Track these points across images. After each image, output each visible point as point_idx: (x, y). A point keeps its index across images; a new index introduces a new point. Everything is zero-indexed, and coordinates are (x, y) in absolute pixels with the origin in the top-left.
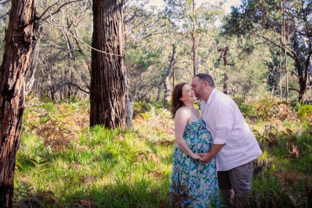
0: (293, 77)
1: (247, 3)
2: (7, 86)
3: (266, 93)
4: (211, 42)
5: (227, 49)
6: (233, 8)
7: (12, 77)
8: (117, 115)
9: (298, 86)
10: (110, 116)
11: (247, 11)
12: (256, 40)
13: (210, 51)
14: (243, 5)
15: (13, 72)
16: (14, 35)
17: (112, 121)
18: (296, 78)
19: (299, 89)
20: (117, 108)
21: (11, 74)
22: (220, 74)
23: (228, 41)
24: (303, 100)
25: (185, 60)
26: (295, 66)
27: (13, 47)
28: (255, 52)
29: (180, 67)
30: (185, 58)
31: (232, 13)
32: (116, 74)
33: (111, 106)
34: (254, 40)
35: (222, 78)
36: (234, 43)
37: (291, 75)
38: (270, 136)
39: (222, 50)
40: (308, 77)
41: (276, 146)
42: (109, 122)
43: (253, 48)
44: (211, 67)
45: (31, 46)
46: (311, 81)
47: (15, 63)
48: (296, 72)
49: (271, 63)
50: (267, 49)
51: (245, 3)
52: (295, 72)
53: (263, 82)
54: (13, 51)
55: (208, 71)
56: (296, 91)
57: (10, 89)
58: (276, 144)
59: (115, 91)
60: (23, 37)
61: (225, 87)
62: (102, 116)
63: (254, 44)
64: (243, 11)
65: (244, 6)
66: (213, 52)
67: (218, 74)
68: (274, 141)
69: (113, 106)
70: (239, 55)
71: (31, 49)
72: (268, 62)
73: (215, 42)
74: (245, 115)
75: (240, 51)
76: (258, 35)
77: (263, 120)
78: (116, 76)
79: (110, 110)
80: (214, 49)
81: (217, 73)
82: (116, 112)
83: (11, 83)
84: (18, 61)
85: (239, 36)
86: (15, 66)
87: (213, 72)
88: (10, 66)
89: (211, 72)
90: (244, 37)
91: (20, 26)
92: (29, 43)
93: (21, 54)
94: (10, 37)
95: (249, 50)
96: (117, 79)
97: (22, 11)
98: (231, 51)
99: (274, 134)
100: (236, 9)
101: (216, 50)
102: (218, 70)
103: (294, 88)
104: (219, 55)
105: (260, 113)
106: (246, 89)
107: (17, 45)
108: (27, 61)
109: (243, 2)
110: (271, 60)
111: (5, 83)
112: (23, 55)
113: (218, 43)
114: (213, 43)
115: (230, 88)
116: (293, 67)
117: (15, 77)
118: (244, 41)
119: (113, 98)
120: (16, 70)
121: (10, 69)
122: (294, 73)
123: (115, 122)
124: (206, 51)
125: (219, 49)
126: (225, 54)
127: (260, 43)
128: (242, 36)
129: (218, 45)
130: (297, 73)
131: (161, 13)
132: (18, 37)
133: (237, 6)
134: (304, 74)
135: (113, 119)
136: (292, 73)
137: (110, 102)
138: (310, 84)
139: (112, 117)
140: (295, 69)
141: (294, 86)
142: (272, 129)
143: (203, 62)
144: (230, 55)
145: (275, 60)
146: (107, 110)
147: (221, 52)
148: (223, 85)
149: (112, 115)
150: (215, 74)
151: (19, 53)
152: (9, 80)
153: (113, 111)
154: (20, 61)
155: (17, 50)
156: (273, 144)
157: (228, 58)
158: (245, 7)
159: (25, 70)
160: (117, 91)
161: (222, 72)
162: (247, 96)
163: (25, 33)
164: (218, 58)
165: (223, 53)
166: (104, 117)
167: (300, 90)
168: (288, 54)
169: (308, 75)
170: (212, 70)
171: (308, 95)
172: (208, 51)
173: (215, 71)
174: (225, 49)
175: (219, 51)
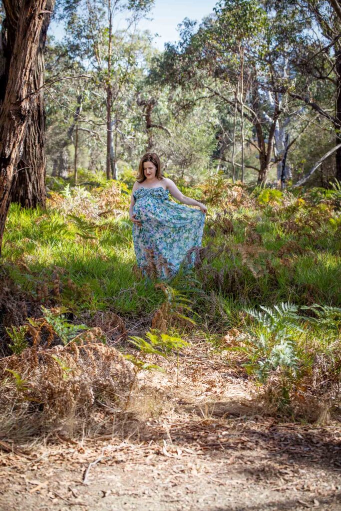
0: (250, 149)
1: (189, 40)
2: (3, 154)
5: (153, 102)
6: (168, 45)
7: (9, 147)
8: (35, 191)
9: (257, 163)
10: (26, 192)
11: (189, 51)
12: (199, 93)
14: (182, 41)
15: (9, 141)
16: (11, 108)
17: (29, 200)
18: (255, 150)
19: (259, 167)
20: (35, 183)
21: (8, 143)
22: (142, 140)
24: (264, 182)
25: (91, 118)
26: (253, 131)
27: (11, 119)
28: (197, 110)
29: (83, 129)
30: (91, 115)
31: (166, 54)
32: (35, 141)
33: (28, 180)
35: (145, 146)
36: (164, 94)
37: (247, 145)
38: (224, 222)
39: (144, 104)
40: (272, 150)
42: (25, 200)
43: (194, 104)
44: (130, 129)
45: (26, 118)
46: (276, 155)
47: (12, 134)
48: (255, 141)
50: (214, 107)
51: (185, 39)
52: (252, 140)
54: (10, 122)
55: (124, 135)
56: (253, 170)
57: (7, 157)
59: (33, 161)
60: (20, 110)
62: (16, 193)
64: (182, 52)
65: (184, 43)
67: (140, 140)
69: (30, 180)
71: (26, 122)
72: (214, 124)
75: (173, 106)
76: (201, 86)
78: (35, 143)
79: (27, 186)
81: (138, 139)
82: (34, 188)
83: (7, 152)
84: (14, 132)
86: (12, 136)
87: (132, 137)
88: (7, 136)
89: (130, 137)
91: (18, 100)
92: (25, 116)
93: (18, 126)
94: (8, 110)
95: (187, 107)
96: (36, 146)
97: (20, 87)
98: (160, 105)
100: (172, 47)
102: (139, 134)
103: (251, 165)
106: (186, 164)
107: (14, 117)
108: (22, 132)
109: (183, 38)
110: (217, 122)
111: (2, 152)
112: (19, 127)
113: (138, 92)
116: (251, 133)
117: (11, 146)
119: (30, 171)
120: (13, 140)
121: (8, 139)
122: (251, 142)
123: (32, 200)
124: (124, 106)
125: (140, 101)
126: (149, 109)
127: (204, 97)
128: (180, 87)
129: (140, 96)
130: (256, 143)
131: (61, 47)
132: (16, 110)
133: (174, 44)
134: (266, 145)
135: (30, 196)
136: (249, 142)
137: (27, 175)
138: (274, 161)
139: (29, 194)
140: (254, 137)
141: (251, 162)
145: (223, 121)
146: (23, 186)
147: (143, 107)
149: (29, 191)
150: (135, 140)
151: (16, 125)
152: (6, 149)
153: (30, 187)
154: (16, 132)
155: (14, 122)
157: (152, 116)
158: (185, 45)
159: (20, 140)
160: (35, 162)
161: (145, 137)
163: (22, 107)
165: (146, 109)
166: (19, 194)
167: (260, 169)
168: (245, 115)
169: (272, 147)
170: (131, 135)
171: (271, 177)
172: (126, 105)
173: (134, 136)
174: (149, 103)
175: (140, 104)
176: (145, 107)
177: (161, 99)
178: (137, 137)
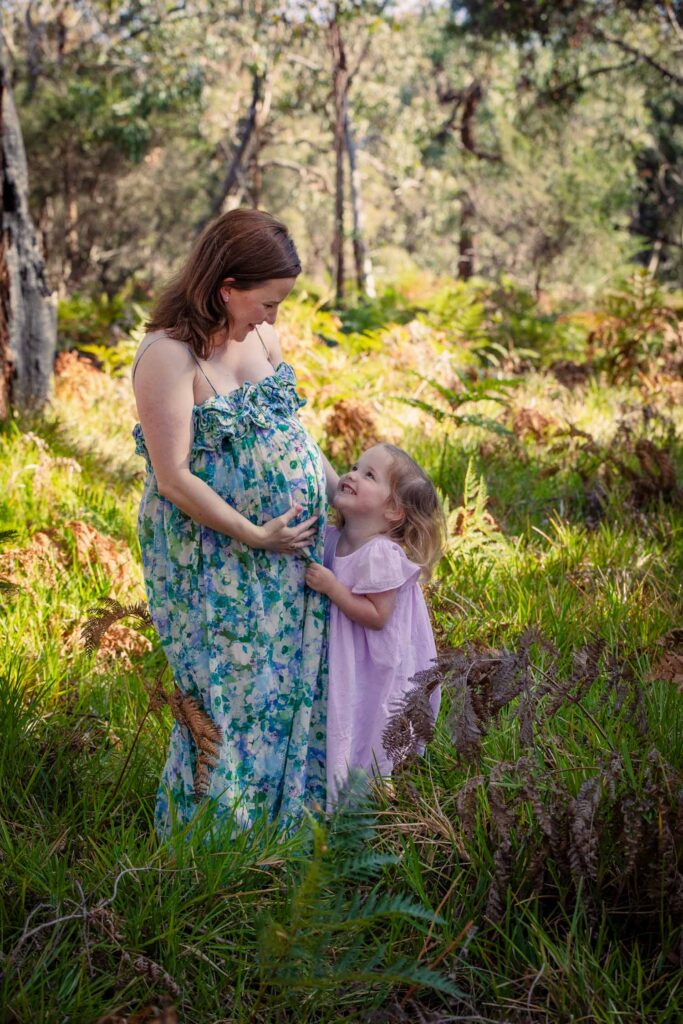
3: (626, 270)
4: (411, 62)
5: (476, 94)
12: (592, 57)
13: (406, 99)
22: (443, 191)
23: (481, 62)
25: (305, 135)
28: (590, 109)
29: (284, 163)
30: (305, 128)
34: (583, 56)
35: (451, 209)
36: (505, 71)
38: (641, 457)
39: (454, 97)
41: (667, 500)
43: (580, 90)
44: (410, 163)
49: (648, 152)
50: (636, 94)
53: (617, 228)
55: (395, 178)
58: (667, 491)
61: (464, 245)
63: (583, 70)
66: (418, 101)
67: (437, 192)
68: (661, 479)
70: (523, 116)
72: (638, 147)
73: (428, 64)
74: (539, 360)
75: (528, 99)
76: (599, 37)
77: (613, 382)
80: (422, 91)
81: (431, 188)
85: (521, 40)
87: (415, 183)
89: (410, 182)
90: (544, 43)
95: (561, 95)
98: (494, 100)
99: (659, 445)
101: (433, 98)
102: (435, 175)
104: (442, 116)
105: (600, 353)
106: (547, 250)
110: (649, 142)
113: (438, 64)
114: (420, 68)
115: (486, 252)
118: (545, 62)
124: (390, 99)
125: (444, 90)
126: (469, 112)
127: (605, 70)
128: (535, 35)
129: (442, 78)
142: (652, 423)
143: (373, 141)
144: (488, 116)
147: (453, 104)
148: (456, 237)
150: (425, 191)
156: (657, 493)
157: (479, 131)
161: (452, 184)
162: (549, 280)
164: (437, 126)
165: (460, 112)
170: (414, 178)
172: (396, 97)
173: (422, 181)
174: (466, 95)
175: (445, 99)
176: (458, 105)
177: (498, 83)
178: (431, 182)
